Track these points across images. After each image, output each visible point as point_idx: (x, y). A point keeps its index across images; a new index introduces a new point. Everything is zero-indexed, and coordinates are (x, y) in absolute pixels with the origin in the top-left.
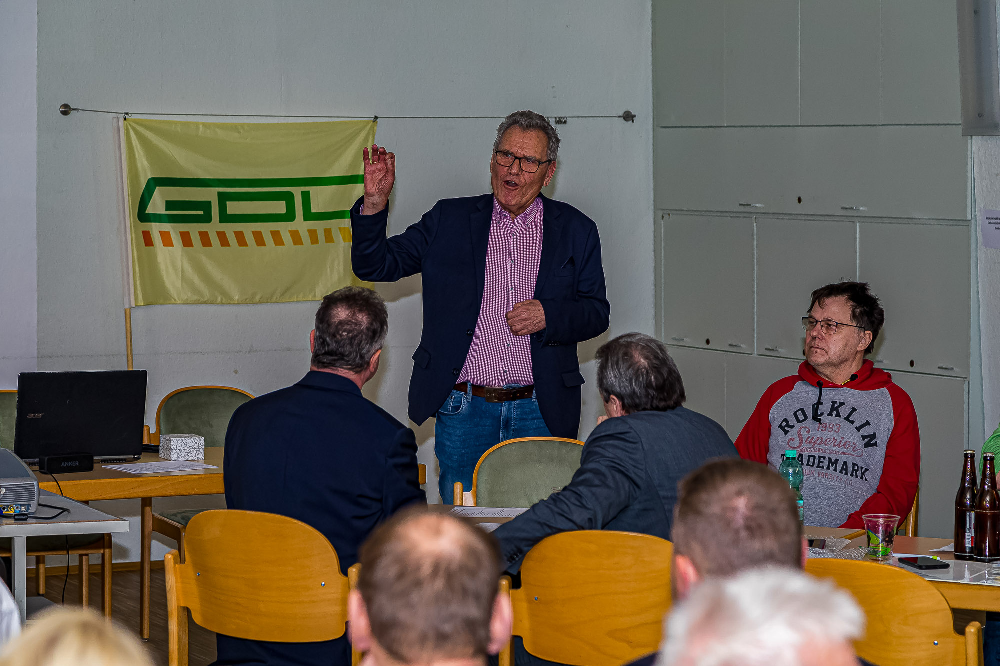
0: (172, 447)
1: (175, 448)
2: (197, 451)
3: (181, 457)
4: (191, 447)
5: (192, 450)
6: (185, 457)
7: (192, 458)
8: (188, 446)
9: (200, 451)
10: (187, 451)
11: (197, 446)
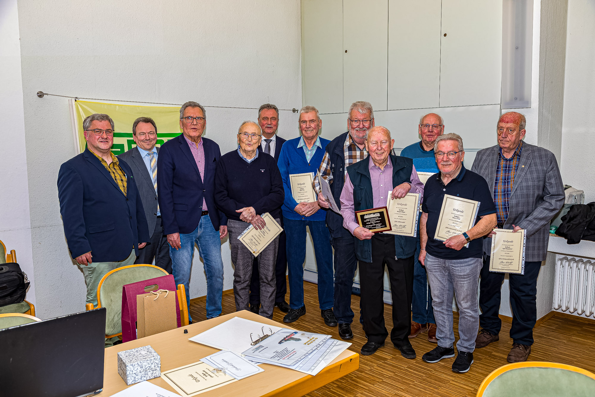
0: (128, 373)
1: (131, 372)
2: (153, 371)
3: (137, 380)
4: (148, 369)
5: (148, 371)
6: (141, 379)
7: (148, 378)
8: (144, 368)
9: (155, 370)
10: (143, 373)
11: (153, 366)
